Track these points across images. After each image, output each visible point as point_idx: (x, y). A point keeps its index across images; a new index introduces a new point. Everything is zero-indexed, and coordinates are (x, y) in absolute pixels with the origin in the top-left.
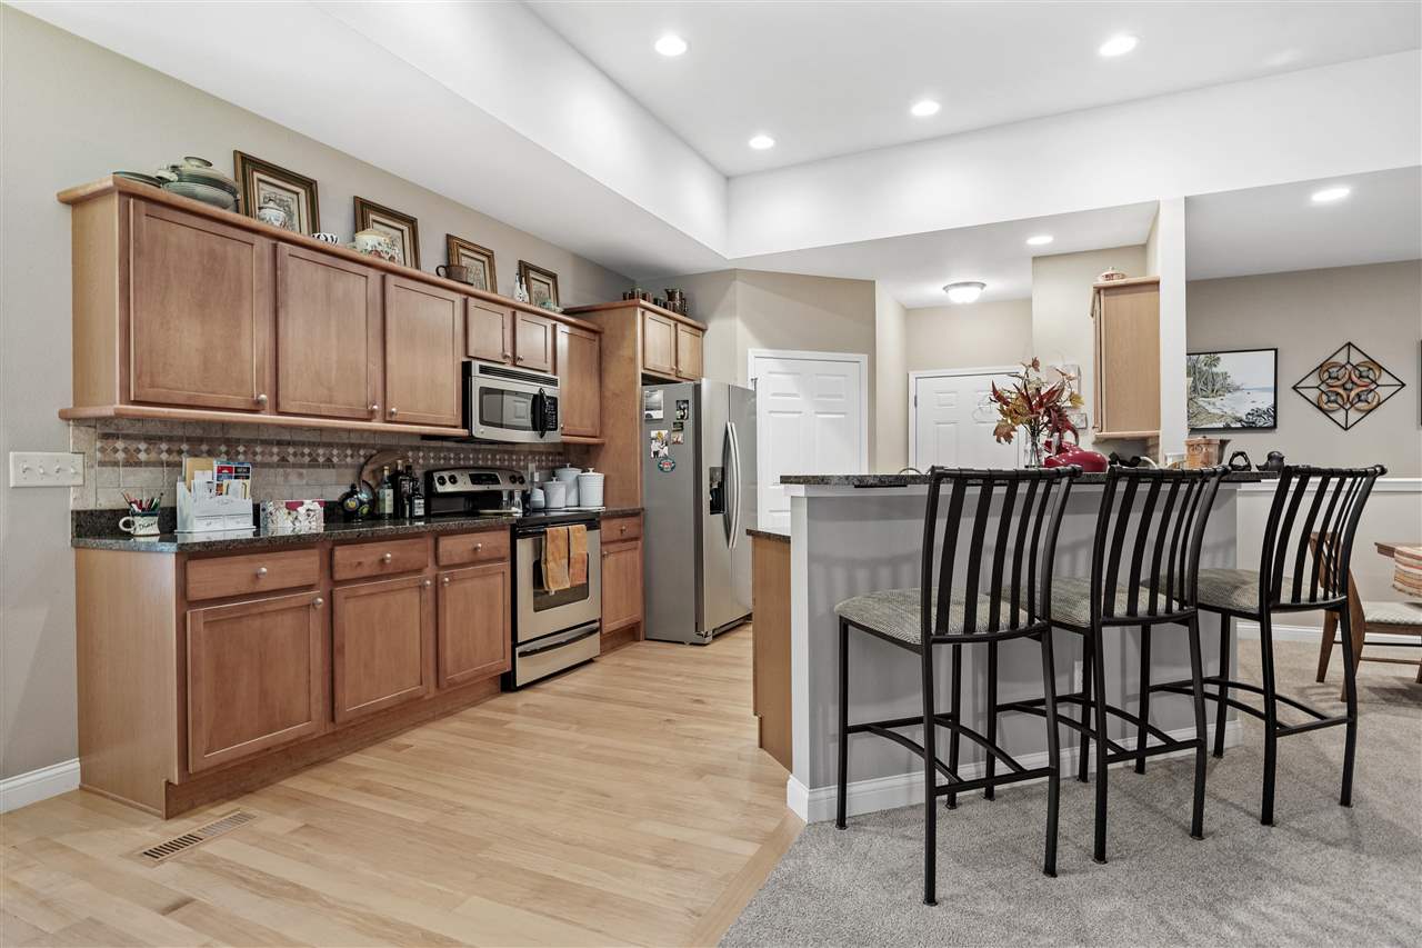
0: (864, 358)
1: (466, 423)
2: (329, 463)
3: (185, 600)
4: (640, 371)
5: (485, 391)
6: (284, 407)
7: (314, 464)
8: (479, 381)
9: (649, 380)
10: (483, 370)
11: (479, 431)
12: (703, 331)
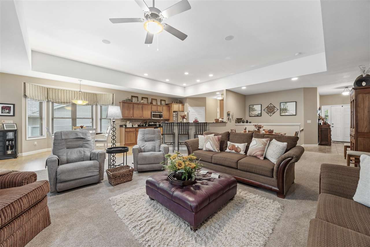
0: (204, 107)
1: (151, 118)
2: (139, 121)
3: (125, 131)
4: (173, 111)
5: (153, 114)
6: (134, 117)
7: (138, 121)
8: (153, 113)
9: (174, 112)
10: (153, 112)
11: (153, 118)
12: (184, 105)
